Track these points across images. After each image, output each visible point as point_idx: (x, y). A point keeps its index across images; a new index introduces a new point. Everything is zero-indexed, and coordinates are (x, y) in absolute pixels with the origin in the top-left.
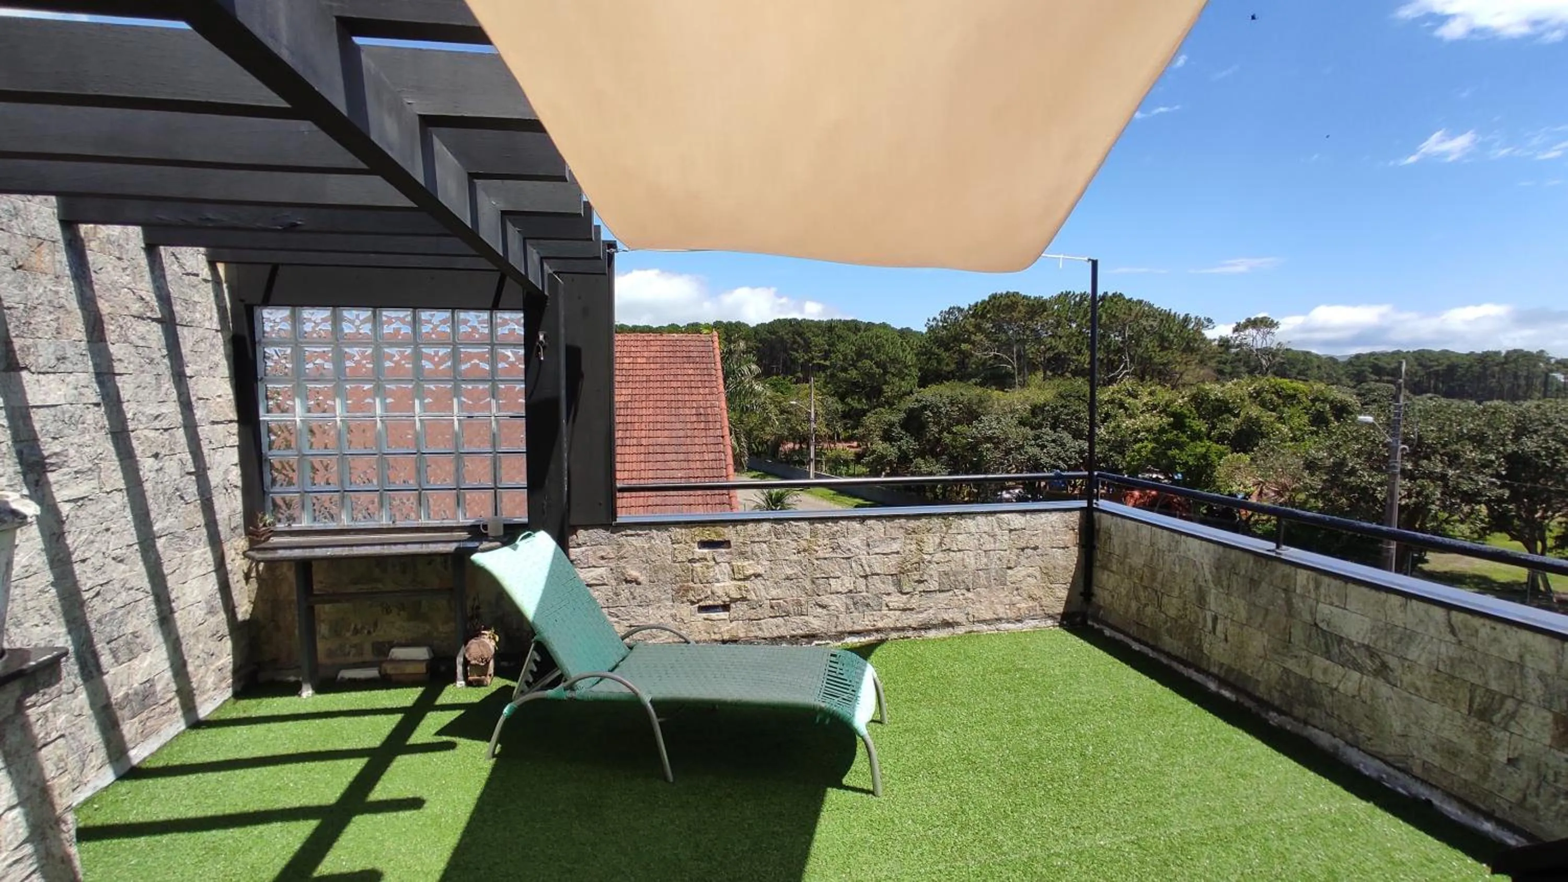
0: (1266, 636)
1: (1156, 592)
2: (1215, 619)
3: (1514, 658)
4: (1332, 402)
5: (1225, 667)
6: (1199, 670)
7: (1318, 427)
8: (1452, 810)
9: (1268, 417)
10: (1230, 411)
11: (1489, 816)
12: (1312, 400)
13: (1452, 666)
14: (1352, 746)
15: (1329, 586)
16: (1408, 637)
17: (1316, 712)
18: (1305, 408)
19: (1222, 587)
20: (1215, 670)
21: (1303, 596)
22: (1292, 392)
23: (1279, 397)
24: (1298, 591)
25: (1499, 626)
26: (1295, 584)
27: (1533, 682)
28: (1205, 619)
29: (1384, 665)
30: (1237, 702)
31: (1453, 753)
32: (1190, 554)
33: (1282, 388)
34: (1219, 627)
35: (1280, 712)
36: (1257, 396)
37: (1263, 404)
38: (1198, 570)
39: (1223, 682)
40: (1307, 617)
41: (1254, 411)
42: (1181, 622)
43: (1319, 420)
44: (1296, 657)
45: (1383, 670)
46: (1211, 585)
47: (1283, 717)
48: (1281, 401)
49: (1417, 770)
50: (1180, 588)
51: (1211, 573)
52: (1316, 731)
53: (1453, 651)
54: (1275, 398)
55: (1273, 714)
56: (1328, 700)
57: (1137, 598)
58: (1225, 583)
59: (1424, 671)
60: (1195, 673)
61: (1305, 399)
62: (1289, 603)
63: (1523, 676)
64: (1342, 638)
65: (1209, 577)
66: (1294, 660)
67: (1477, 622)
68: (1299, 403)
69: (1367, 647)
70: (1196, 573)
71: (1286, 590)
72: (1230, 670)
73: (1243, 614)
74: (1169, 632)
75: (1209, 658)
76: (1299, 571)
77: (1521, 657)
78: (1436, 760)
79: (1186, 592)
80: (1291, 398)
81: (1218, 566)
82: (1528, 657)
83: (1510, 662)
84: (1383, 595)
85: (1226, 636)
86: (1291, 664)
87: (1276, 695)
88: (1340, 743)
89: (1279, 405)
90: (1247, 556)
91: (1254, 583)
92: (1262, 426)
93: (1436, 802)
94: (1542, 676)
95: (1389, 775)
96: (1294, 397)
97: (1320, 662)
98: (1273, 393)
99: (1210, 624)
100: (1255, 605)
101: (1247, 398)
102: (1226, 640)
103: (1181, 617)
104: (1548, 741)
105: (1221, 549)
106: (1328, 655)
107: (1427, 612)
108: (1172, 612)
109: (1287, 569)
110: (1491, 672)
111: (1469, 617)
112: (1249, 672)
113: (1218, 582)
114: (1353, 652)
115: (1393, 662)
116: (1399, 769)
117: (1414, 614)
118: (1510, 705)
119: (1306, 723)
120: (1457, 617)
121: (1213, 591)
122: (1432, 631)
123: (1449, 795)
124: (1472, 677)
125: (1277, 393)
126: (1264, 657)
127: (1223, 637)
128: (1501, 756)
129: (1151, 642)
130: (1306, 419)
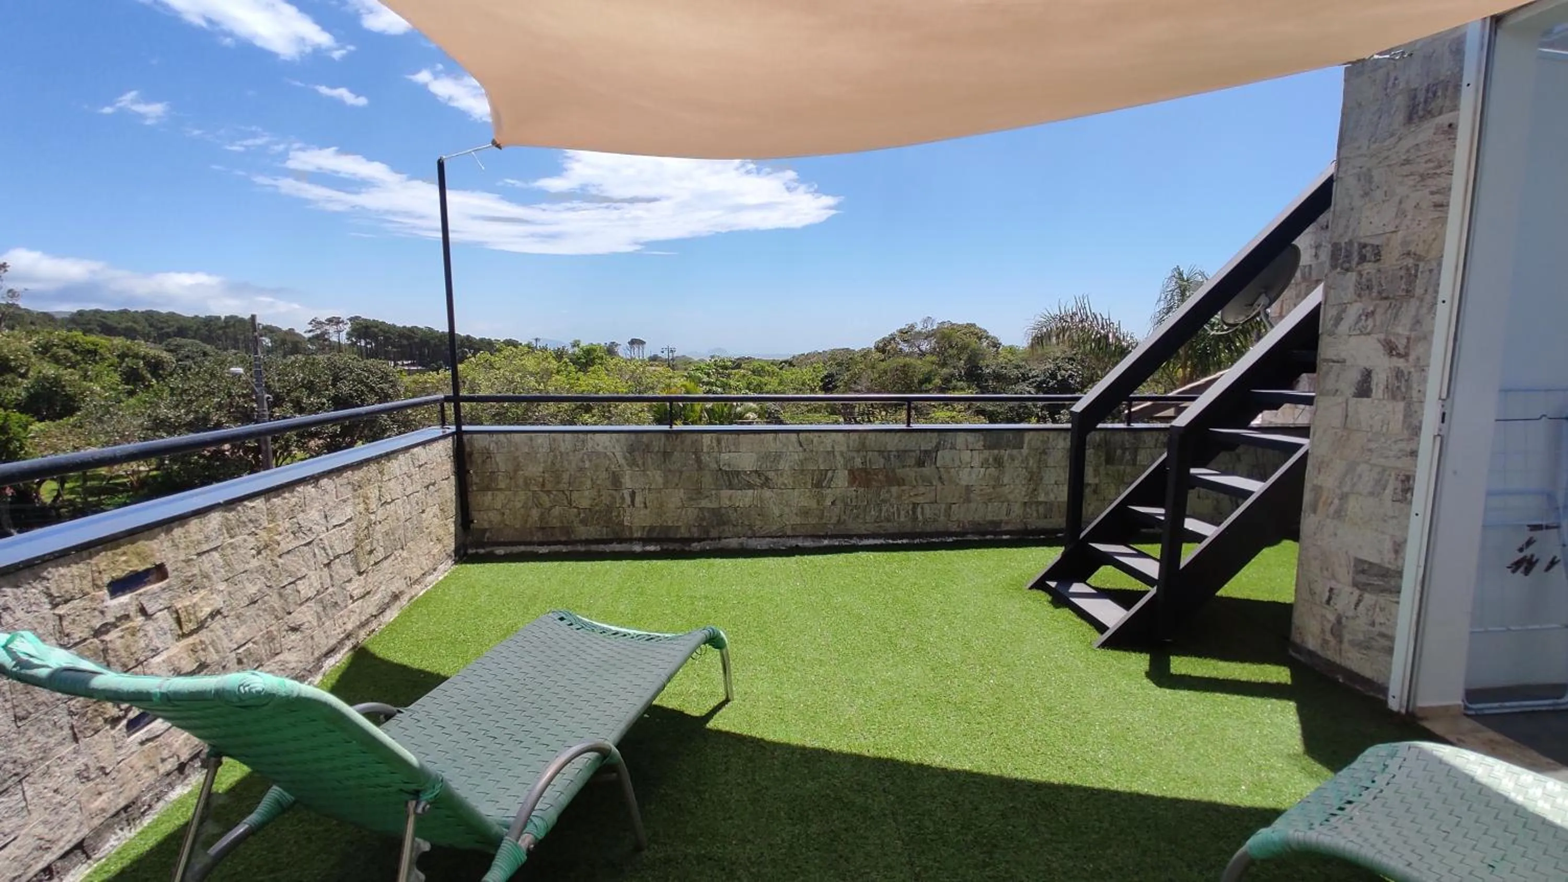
0: (682, 491)
1: (563, 491)
2: (633, 495)
3: (830, 449)
4: (144, 358)
5: (647, 529)
6: (621, 541)
7: (134, 385)
8: (808, 543)
9: (68, 375)
10: (13, 370)
11: (825, 537)
12: (118, 356)
13: (802, 464)
14: (751, 538)
16: (778, 456)
17: (726, 528)
18: (112, 365)
19: (638, 466)
20: (637, 535)
21: (708, 453)
22: (92, 347)
23: (75, 352)
24: (705, 450)
25: (822, 435)
26: (702, 446)
27: (839, 457)
28: (623, 498)
29: (767, 479)
30: (662, 549)
31: (805, 512)
32: (600, 449)
33: (77, 342)
34: (638, 499)
35: (699, 540)
36: (45, 350)
37: (56, 360)
38: (610, 459)
39: (645, 541)
40: (714, 466)
41: (50, 370)
42: (597, 508)
43: (132, 377)
44: (707, 497)
45: (766, 482)
46: (626, 468)
47: (702, 543)
48: (79, 358)
49: (789, 532)
50: (592, 480)
51: (625, 458)
52: (727, 540)
53: (801, 457)
54: (71, 354)
55: (694, 545)
56: (733, 516)
57: (539, 505)
58: (640, 463)
59: (789, 473)
60: (619, 546)
61: (109, 355)
62: (698, 460)
63: (834, 456)
64: (739, 472)
65: (622, 461)
66: (707, 500)
67: (811, 436)
68: (103, 359)
69: (756, 472)
70: (608, 462)
71: (695, 453)
72: (652, 529)
73: (660, 480)
74: (584, 522)
75: (630, 528)
76: (704, 435)
77: (833, 447)
78: (798, 520)
79: (598, 482)
80: (92, 354)
81: (632, 450)
82: (836, 447)
83: (828, 452)
84: (763, 436)
85: (645, 503)
86: (705, 503)
87: (694, 530)
88: (743, 540)
89: (78, 363)
90: (658, 435)
91: (666, 455)
92: (64, 386)
93: (800, 544)
94: (842, 453)
95: (774, 543)
96: (95, 352)
97: (725, 493)
98: (65, 347)
99: (628, 500)
100: (670, 471)
101: (32, 353)
102: (646, 507)
103: (597, 505)
104: (846, 484)
105: (633, 436)
106: (731, 487)
107: (787, 438)
108: (585, 504)
109: (695, 436)
110: (820, 461)
111: (808, 434)
112: (670, 524)
113: (633, 463)
114: (748, 479)
115: (771, 475)
116: (780, 537)
117: (781, 442)
118: (830, 474)
119: (720, 538)
120: (802, 435)
121: (627, 472)
122: (791, 449)
123: (806, 537)
124: (811, 467)
125: (71, 347)
126: (683, 507)
127: (642, 505)
128: (828, 503)
129: (563, 539)
130: (117, 377)
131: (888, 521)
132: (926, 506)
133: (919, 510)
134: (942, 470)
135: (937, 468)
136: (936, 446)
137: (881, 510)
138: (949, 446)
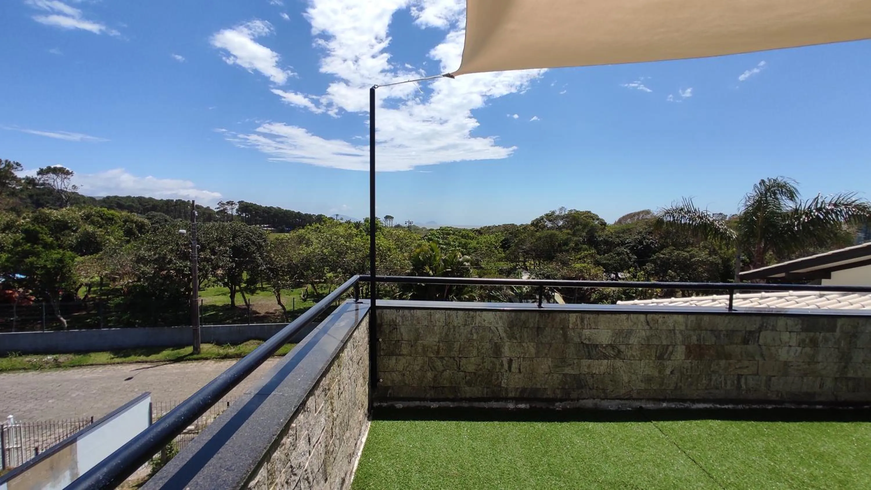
0: (550, 359)
1: (454, 358)
2: (510, 362)
3: (672, 328)
4: (135, 223)
5: (519, 390)
6: (498, 400)
7: (130, 237)
8: (650, 405)
9: (99, 232)
10: (70, 228)
11: (664, 400)
12: (123, 221)
13: (648, 340)
14: (604, 399)
15: (589, 319)
16: (630, 332)
17: (584, 391)
18: (120, 226)
19: (516, 339)
20: (512, 395)
21: (573, 329)
22: (111, 217)
23: (102, 218)
24: (570, 327)
25: (666, 316)
26: (568, 323)
27: (679, 335)
28: (502, 365)
29: (619, 351)
30: (531, 407)
31: (649, 380)
32: (486, 324)
33: (104, 214)
34: (514, 365)
35: (561, 400)
36: (87, 218)
37: (93, 223)
38: (493, 333)
39: (517, 400)
40: (577, 340)
41: (90, 229)
42: (480, 372)
43: (129, 233)
44: (570, 365)
45: (619, 354)
46: (506, 339)
47: (563, 403)
48: (104, 222)
49: (635, 396)
50: (478, 349)
51: (505, 331)
52: (585, 401)
53: (648, 333)
54: (100, 220)
55: (557, 404)
56: (590, 381)
57: (433, 368)
58: (517, 336)
59: (637, 347)
60: (495, 403)
61: (119, 221)
62: (565, 335)
63: (675, 333)
64: (597, 345)
65: (503, 335)
66: (570, 368)
67: (656, 317)
68: (116, 223)
69: (611, 345)
70: (491, 335)
71: (562, 329)
72: (524, 390)
73: (533, 350)
74: (469, 383)
75: (506, 389)
76: (571, 315)
77: (674, 326)
78: (643, 386)
79: (483, 351)
80: (110, 220)
81: (511, 325)
82: (676, 325)
83: (670, 330)
84: (618, 316)
85: (520, 369)
86: (568, 370)
87: (558, 392)
88: (597, 401)
89: (103, 225)
90: (534, 314)
91: (539, 330)
92: (96, 237)
93: (644, 406)
94: (681, 332)
95: (622, 405)
96: (112, 219)
97: (585, 362)
98: (99, 217)
99: (506, 366)
100: (542, 343)
101: (80, 220)
102: (520, 372)
103: (481, 369)
104: (683, 358)
105: (513, 314)
106: (590, 357)
107: (637, 318)
108: (471, 368)
109: (563, 315)
110: (663, 337)
111: (654, 315)
112: (539, 386)
113: (512, 337)
114: (604, 351)
115: (623, 348)
116: (627, 399)
117: (632, 321)
118: (670, 348)
119: (578, 399)
120: (650, 316)
121: (507, 344)
122: (640, 326)
123: (648, 400)
124: (655, 342)
125: (101, 217)
126: (550, 373)
127: (517, 371)
128: (668, 372)
129: (451, 396)
130: (122, 233)
131: (717, 388)
132: (749, 377)
133: (743, 381)
134: (764, 348)
135: (759, 345)
136: (759, 328)
137: (710, 380)
138: (770, 328)
